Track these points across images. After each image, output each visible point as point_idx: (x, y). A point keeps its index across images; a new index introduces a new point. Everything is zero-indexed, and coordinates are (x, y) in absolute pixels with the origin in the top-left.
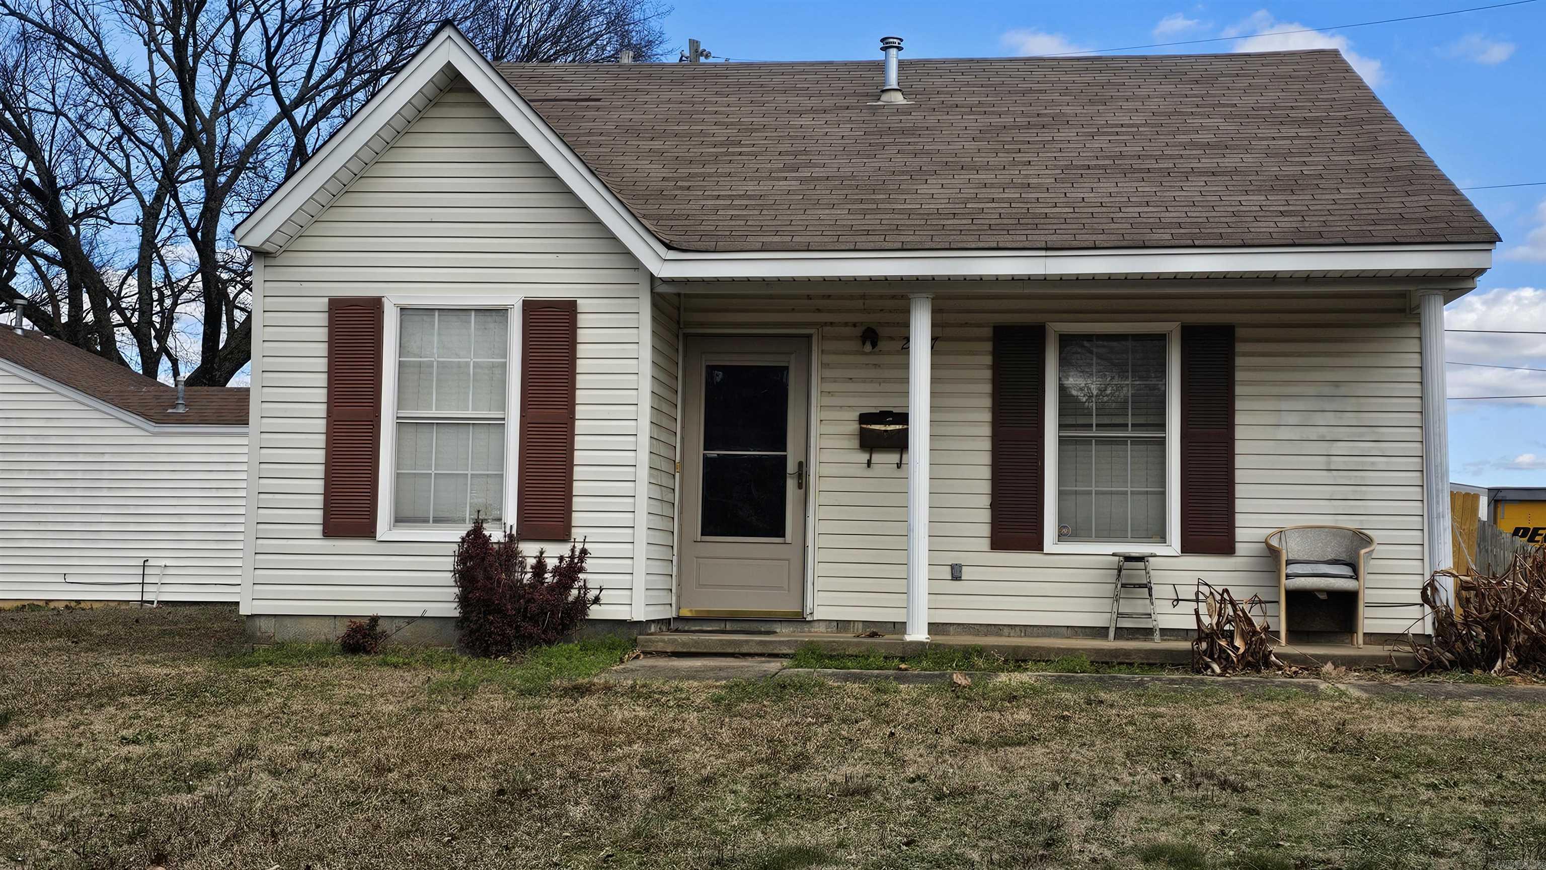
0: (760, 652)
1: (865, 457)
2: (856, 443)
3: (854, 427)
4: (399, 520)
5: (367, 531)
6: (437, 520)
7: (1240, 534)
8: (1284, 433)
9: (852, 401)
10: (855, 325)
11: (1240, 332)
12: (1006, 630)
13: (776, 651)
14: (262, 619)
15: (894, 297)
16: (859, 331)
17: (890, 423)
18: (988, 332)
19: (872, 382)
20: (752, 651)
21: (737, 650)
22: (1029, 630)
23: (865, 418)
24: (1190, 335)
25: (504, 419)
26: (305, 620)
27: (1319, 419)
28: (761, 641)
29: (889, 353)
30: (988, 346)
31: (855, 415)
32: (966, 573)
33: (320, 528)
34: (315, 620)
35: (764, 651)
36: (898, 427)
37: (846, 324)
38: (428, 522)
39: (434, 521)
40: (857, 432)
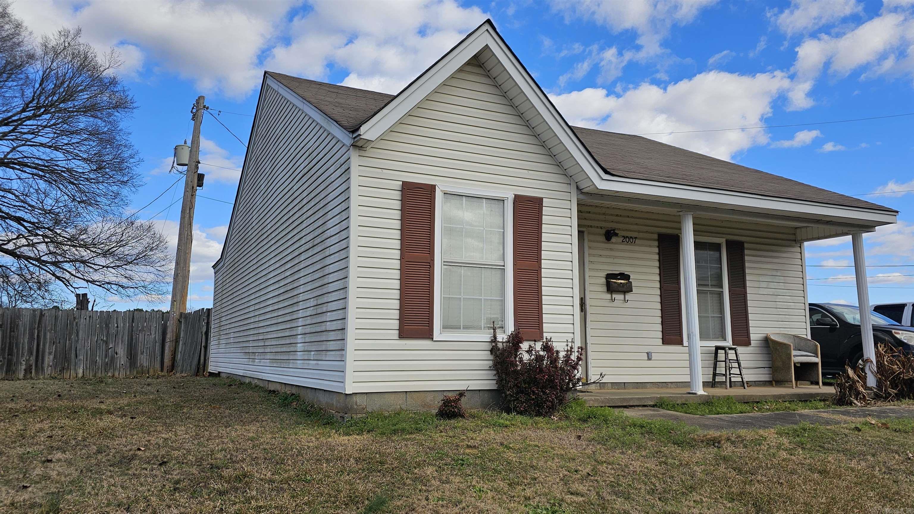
0: (638, 404)
1: (608, 296)
2: (605, 289)
3: (604, 280)
4: (446, 327)
5: (428, 335)
6: (466, 328)
7: (752, 337)
8: (762, 291)
9: (601, 267)
10: (601, 228)
11: (746, 245)
12: (670, 384)
13: (645, 404)
14: (358, 396)
15: (617, 215)
16: (603, 231)
17: (619, 279)
18: (656, 236)
19: (610, 258)
20: (635, 404)
21: (628, 404)
22: (678, 384)
23: (609, 276)
24: (729, 243)
25: (504, 266)
26: (386, 396)
27: (772, 285)
28: (638, 398)
29: (616, 243)
30: (656, 243)
31: (604, 274)
32: (654, 356)
33: (397, 332)
34: (393, 395)
35: (641, 404)
36: (622, 281)
37: (597, 227)
38: (460, 328)
39: (463, 328)
40: (605, 283)
